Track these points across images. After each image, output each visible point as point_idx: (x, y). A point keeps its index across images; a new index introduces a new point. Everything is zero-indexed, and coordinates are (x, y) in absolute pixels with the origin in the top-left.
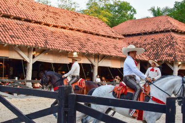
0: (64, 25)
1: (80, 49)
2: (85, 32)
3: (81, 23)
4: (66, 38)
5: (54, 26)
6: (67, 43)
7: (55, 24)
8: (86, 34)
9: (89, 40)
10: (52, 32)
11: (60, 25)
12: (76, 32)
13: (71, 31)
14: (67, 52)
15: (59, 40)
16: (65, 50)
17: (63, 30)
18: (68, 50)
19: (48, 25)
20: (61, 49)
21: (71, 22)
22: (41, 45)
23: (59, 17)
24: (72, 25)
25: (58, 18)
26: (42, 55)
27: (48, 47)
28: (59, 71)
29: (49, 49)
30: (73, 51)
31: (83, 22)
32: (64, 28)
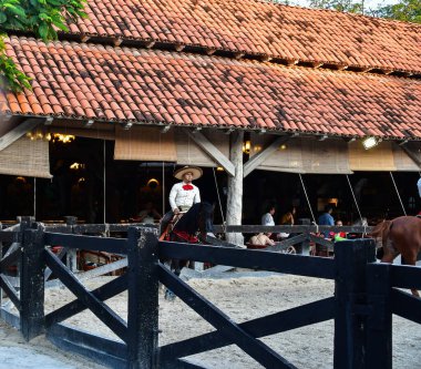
0: (332, 58)
1: (384, 129)
2: (398, 74)
3: (383, 48)
4: (341, 96)
5: (301, 63)
6: (342, 111)
7: (305, 58)
8: (401, 81)
9: (413, 99)
10: (298, 83)
11: (319, 59)
12: (371, 76)
13: (353, 75)
14: (346, 139)
15: (320, 105)
16: (340, 132)
17: (329, 73)
18: (347, 132)
19: (285, 62)
20: (326, 130)
21: (352, 47)
22: (267, 123)
23: (314, 35)
24: (357, 55)
25: (312, 40)
26: (270, 151)
27: (287, 126)
28: (320, 196)
29: (290, 132)
30: (362, 134)
31: (389, 42)
32: (333, 67)
